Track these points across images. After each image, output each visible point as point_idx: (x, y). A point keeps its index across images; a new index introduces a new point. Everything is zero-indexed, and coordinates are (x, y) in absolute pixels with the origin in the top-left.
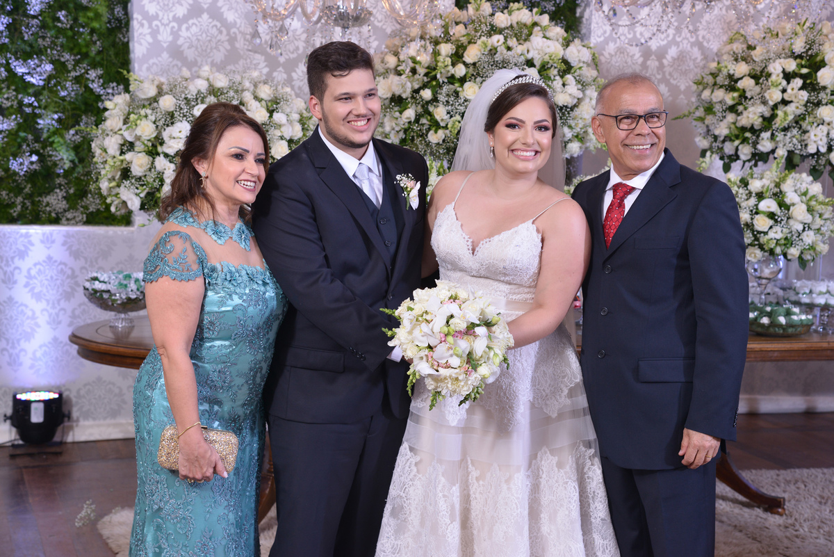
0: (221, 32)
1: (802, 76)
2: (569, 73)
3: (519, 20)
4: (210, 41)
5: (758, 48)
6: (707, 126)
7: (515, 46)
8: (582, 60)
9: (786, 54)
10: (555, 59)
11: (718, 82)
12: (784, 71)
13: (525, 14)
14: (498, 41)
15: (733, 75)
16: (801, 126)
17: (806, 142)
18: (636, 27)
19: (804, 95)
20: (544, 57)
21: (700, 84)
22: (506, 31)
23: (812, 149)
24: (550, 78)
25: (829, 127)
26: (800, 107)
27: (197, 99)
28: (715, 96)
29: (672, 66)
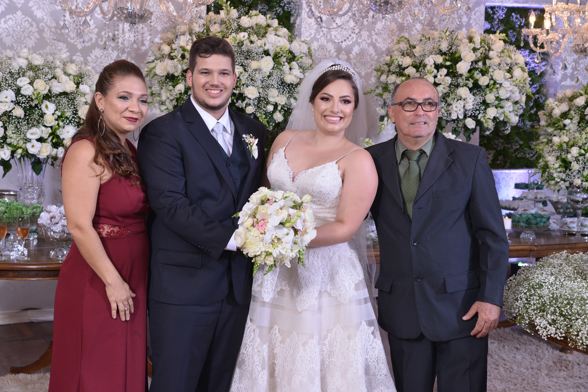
0: (32, 25)
1: (446, 67)
2: (294, 61)
3: (258, 22)
4: (23, 32)
5: (417, 47)
6: (384, 100)
7: (256, 41)
8: (303, 51)
9: (436, 51)
10: (285, 50)
11: (391, 70)
12: (435, 64)
13: (262, 18)
14: (244, 37)
15: (401, 65)
16: (446, 100)
17: (450, 112)
18: (332, 31)
19: (449, 80)
20: (277, 49)
21: (379, 71)
22: (249, 30)
23: (454, 117)
24: (281, 64)
25: (465, 102)
26: (446, 88)
27: (19, 73)
28: (390, 80)
29: (356, 59)
